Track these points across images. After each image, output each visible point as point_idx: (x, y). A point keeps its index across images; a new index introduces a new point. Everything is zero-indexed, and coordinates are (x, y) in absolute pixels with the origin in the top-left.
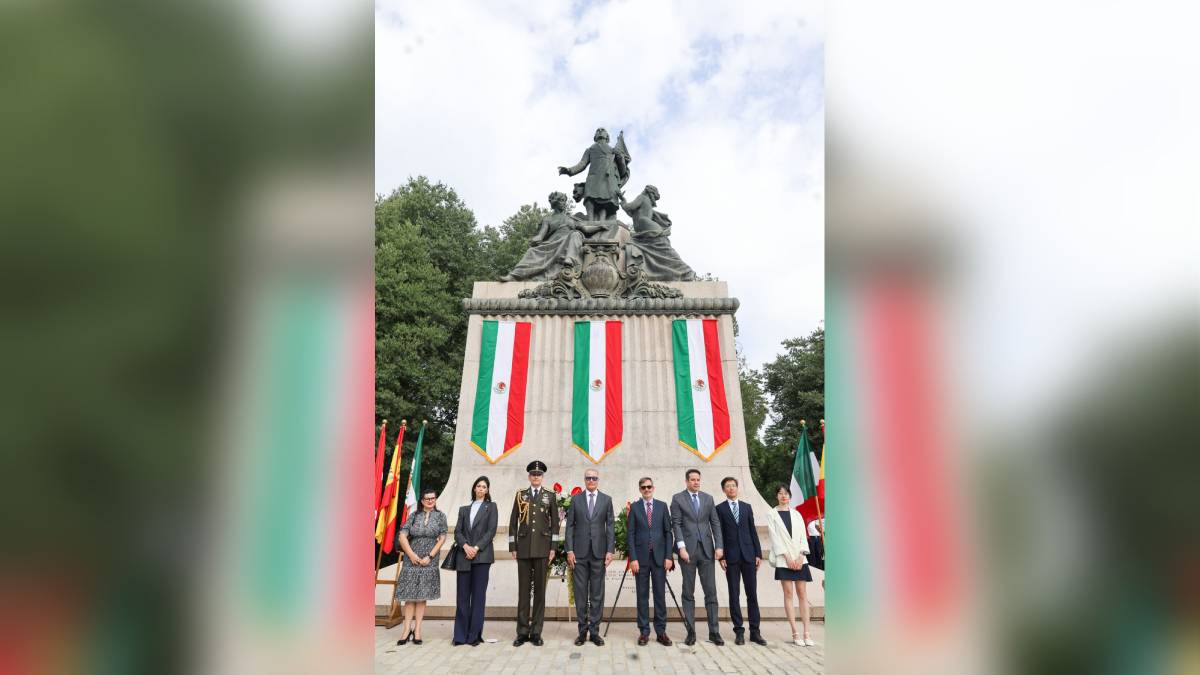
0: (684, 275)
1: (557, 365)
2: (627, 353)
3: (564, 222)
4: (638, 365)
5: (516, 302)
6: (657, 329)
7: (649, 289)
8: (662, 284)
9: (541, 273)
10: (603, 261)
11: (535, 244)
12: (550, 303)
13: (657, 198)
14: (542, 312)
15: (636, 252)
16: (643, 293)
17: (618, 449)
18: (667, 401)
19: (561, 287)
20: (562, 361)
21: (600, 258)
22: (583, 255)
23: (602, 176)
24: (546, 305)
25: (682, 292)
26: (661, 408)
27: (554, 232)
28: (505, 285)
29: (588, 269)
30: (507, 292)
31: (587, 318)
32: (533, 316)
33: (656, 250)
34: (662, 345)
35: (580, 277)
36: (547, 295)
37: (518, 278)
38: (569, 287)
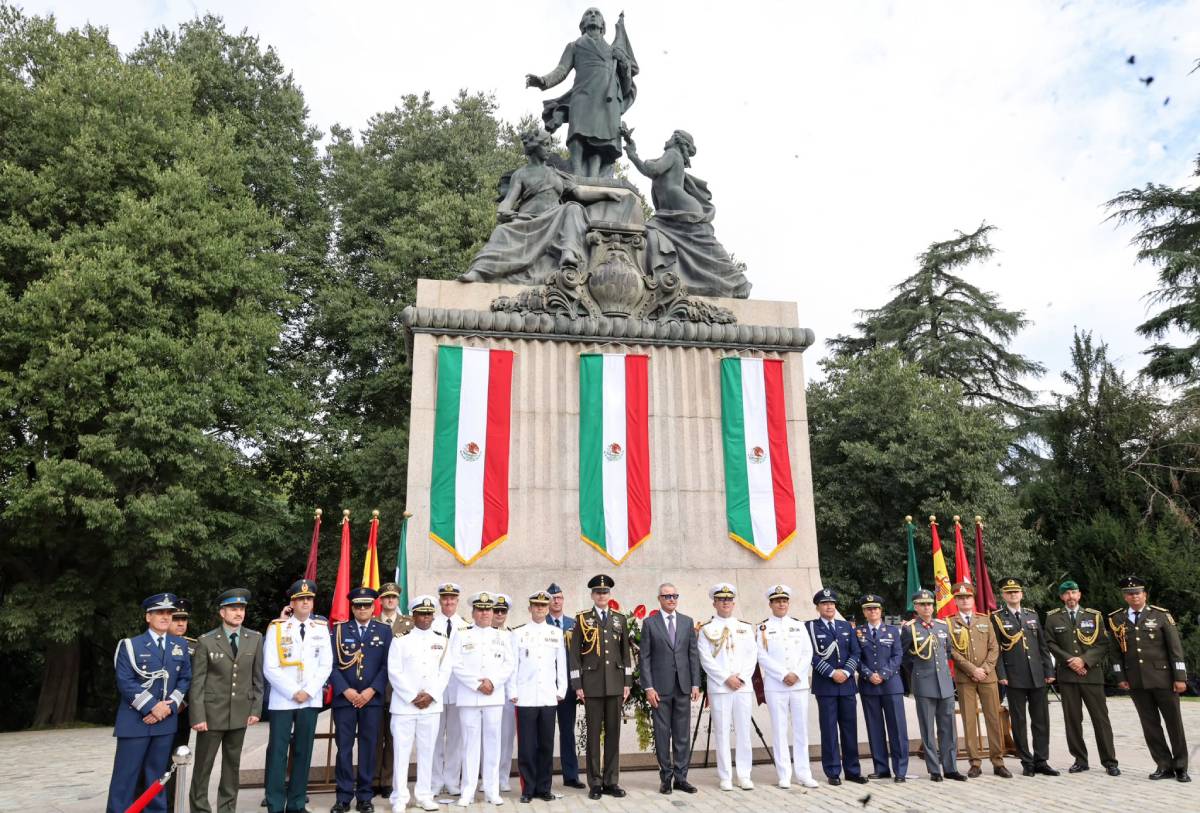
0: (737, 289)
1: (554, 418)
2: (655, 405)
3: (549, 183)
4: (671, 422)
5: (489, 319)
6: (698, 369)
7: (690, 308)
8: (706, 300)
9: (523, 270)
10: (623, 259)
11: (505, 219)
12: (542, 321)
13: (692, 153)
14: (529, 335)
15: (667, 246)
16: (681, 315)
17: (647, 543)
18: (711, 476)
19: (559, 298)
20: (561, 414)
21: (618, 253)
22: (589, 247)
23: (599, 99)
24: (537, 325)
25: (737, 315)
26: (705, 486)
27: (531, 196)
28: (467, 285)
29: (599, 271)
30: (471, 299)
31: (597, 349)
32: (513, 340)
33: (695, 243)
34: (706, 395)
35: (587, 282)
36: (537, 308)
37: (486, 277)
38: (572, 299)
